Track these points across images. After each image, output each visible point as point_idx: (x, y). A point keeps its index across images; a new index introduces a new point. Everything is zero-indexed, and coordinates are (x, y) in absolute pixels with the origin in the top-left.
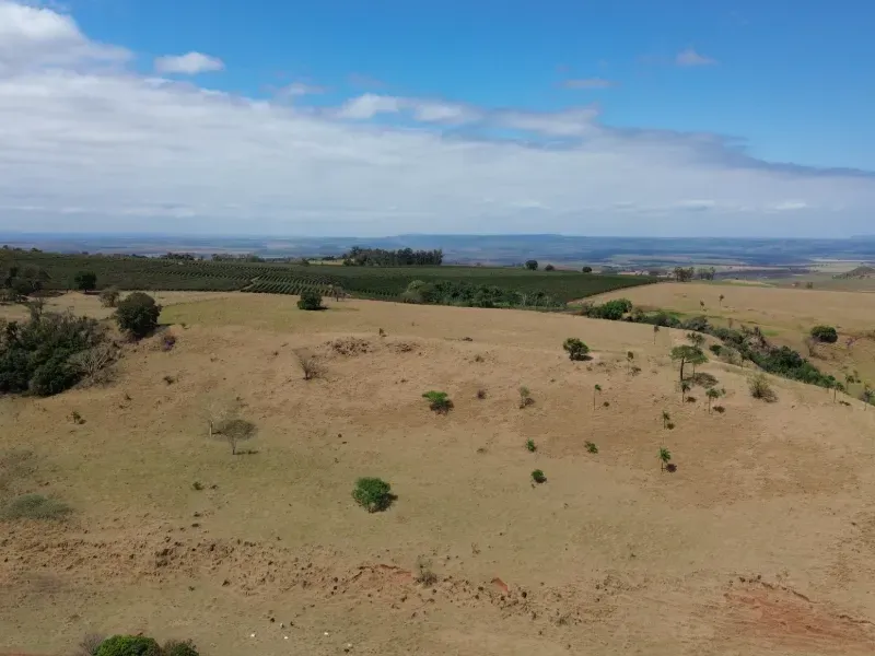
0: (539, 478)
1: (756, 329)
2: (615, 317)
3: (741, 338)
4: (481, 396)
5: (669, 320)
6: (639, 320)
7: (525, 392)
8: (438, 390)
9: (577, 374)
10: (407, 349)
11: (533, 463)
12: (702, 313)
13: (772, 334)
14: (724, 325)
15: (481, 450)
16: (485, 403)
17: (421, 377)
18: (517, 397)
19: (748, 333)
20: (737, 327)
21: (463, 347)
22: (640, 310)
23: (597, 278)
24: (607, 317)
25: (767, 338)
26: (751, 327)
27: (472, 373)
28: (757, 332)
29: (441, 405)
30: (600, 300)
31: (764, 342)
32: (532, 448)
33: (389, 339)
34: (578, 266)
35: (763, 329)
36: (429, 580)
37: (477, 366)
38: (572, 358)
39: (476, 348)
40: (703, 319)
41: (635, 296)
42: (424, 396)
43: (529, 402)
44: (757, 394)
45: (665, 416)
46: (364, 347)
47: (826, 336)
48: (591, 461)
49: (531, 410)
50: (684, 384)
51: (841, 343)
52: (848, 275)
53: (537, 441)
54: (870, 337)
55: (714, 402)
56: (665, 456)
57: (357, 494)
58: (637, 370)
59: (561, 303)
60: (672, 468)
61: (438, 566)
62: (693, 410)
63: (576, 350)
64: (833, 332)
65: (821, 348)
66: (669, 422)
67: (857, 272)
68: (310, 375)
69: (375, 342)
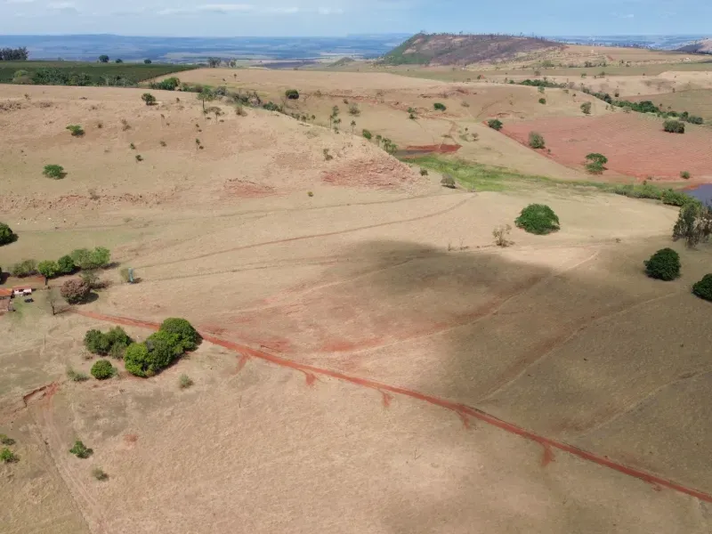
0: (139, 158)
1: (255, 93)
2: (171, 89)
3: (247, 99)
4: (100, 126)
5: (204, 90)
6: (185, 90)
7: (124, 122)
8: (74, 125)
10: (47, 105)
11: (135, 153)
12: (223, 85)
13: (264, 96)
14: (236, 92)
16: (103, 129)
17: (61, 120)
18: (121, 125)
19: (251, 96)
20: (243, 93)
21: (84, 102)
22: (185, 84)
23: (155, 66)
24: (165, 88)
25: (261, 98)
26: (252, 92)
27: (93, 116)
28: (255, 95)
29: (78, 133)
30: (160, 80)
31: (259, 101)
32: (133, 147)
33: (34, 100)
34: (142, 61)
35: (259, 93)
36: (96, 198)
37: (94, 113)
38: (147, 104)
39: (91, 102)
40: (224, 89)
41: (183, 77)
42: (68, 128)
43: (128, 127)
44: (239, 113)
45: (197, 126)
46: (19, 106)
47: (293, 95)
48: (164, 150)
49: (129, 131)
50: (205, 112)
51: (301, 99)
52: (335, 64)
53: (135, 144)
54: (315, 94)
55: (220, 118)
56: (198, 142)
57: (45, 173)
58: (182, 108)
59: (133, 83)
60: (201, 148)
61: (98, 192)
62: (210, 122)
63: (150, 100)
64: (296, 92)
65: (290, 102)
66: (199, 129)
67: (342, 62)
69: (23, 102)
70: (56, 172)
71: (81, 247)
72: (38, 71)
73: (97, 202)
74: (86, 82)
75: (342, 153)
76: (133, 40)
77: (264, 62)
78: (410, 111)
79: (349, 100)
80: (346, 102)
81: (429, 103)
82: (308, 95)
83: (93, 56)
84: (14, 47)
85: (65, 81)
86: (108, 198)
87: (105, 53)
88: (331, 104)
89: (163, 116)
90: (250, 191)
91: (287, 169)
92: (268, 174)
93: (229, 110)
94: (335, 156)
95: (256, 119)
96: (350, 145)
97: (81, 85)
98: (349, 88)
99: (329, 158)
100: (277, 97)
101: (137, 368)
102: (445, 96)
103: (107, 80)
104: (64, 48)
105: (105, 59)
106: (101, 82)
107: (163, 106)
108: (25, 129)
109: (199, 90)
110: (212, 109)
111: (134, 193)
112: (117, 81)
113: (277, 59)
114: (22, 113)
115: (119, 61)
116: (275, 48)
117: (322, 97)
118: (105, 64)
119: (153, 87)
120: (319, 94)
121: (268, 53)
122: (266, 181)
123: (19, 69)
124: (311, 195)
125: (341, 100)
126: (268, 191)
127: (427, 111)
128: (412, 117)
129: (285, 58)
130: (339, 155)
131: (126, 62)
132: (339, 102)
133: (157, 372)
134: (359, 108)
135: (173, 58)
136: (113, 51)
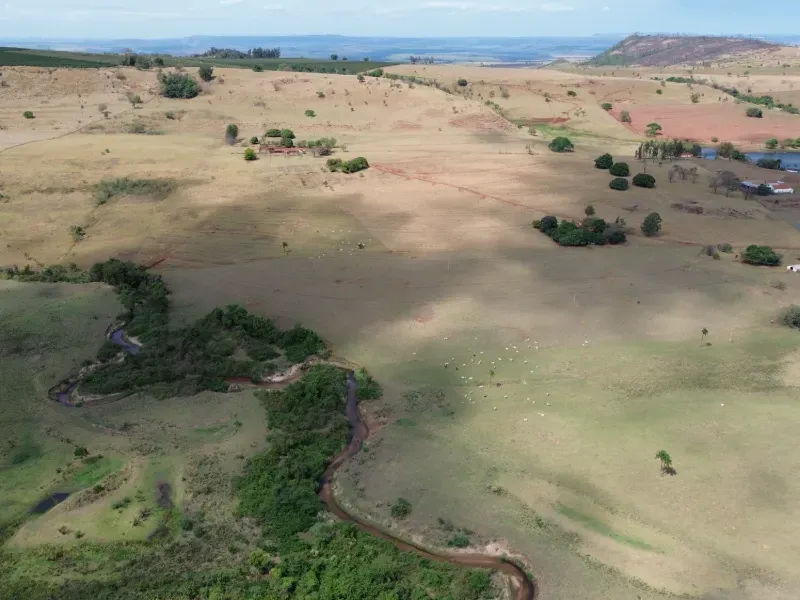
0: (353, 110)
4: (333, 93)
8: (319, 92)
11: (350, 107)
15: (336, 106)
16: (335, 95)
17: (313, 89)
18: (345, 93)
27: (330, 87)
29: (322, 96)
32: (350, 104)
33: (299, 78)
39: (328, 80)
43: (347, 94)
44: (410, 87)
46: (292, 81)
47: (463, 83)
49: (349, 96)
51: (468, 86)
55: (399, 90)
57: (306, 114)
58: (379, 85)
60: (386, 105)
61: (331, 123)
62: (393, 92)
64: (465, 81)
65: (460, 88)
66: (387, 95)
68: (277, 89)
69: (294, 79)
70: (311, 114)
74: (323, 71)
78: (546, 95)
81: (564, 91)
82: (474, 84)
86: (336, 127)
88: (490, 90)
91: (431, 117)
92: (420, 119)
94: (459, 112)
96: (470, 106)
99: (456, 112)
100: (450, 84)
102: (578, 86)
105: (335, 57)
106: (332, 71)
112: (343, 71)
122: (418, 123)
124: (440, 130)
126: (417, 127)
127: (561, 96)
128: (547, 100)
130: (462, 111)
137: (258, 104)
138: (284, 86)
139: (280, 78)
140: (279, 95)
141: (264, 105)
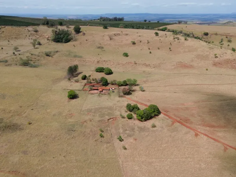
0: (150, 53)
1: (192, 33)
2: (164, 31)
3: (189, 35)
4: (141, 42)
5: (175, 31)
6: (169, 31)
7: (148, 41)
8: (133, 41)
9: (157, 38)
10: (127, 35)
11: (149, 51)
14: (186, 32)
15: (141, 50)
16: (141, 43)
17: (130, 39)
18: (147, 42)
19: (191, 34)
20: (188, 33)
21: (137, 34)
22: (169, 29)
23: (160, 23)
24: (162, 31)
25: (194, 35)
26: (191, 33)
27: (139, 38)
29: (134, 43)
30: (161, 28)
31: (193, 36)
32: (149, 49)
33: (123, 33)
34: (156, 21)
35: (194, 33)
37: (139, 37)
38: (156, 35)
39: (139, 34)
40: (182, 31)
41: (169, 27)
42: (131, 42)
43: (148, 43)
44: (185, 40)
45: (171, 43)
46: (119, 34)
47: (206, 34)
48: (159, 50)
49: (149, 44)
50: (174, 39)
51: (209, 36)
52: (225, 23)
53: (150, 48)
54: (215, 34)
55: (179, 41)
56: (170, 48)
57: (123, 55)
58: (167, 37)
59: (153, 28)
60: (171, 50)
61: (137, 62)
62: (175, 42)
63: (157, 34)
64: (208, 33)
65: (205, 37)
66: (171, 44)
67: (228, 23)
68: (111, 39)
69: (121, 34)
70: (126, 55)
71: (129, 78)
72: (126, 24)
73: (136, 65)
75: (222, 56)
76: (155, 15)
77: (197, 22)
79: (228, 37)
80: (227, 37)
82: (212, 34)
83: (142, 20)
84: (121, 17)
85: (133, 27)
86: (139, 64)
87: (145, 19)
88: (221, 38)
89: (160, 39)
90: (185, 66)
91: (200, 60)
92: (192, 61)
93: (182, 38)
94: (219, 57)
95: (191, 42)
96: (226, 53)
97: (137, 29)
98: (229, 32)
99: (216, 57)
100: (200, 35)
101: (140, 118)
103: (145, 27)
104: (135, 17)
106: (143, 28)
107: (161, 36)
108: (120, 41)
109: (173, 31)
110: (177, 38)
111: (147, 63)
112: (148, 28)
113: (202, 21)
114: (120, 36)
115: (149, 21)
116: (203, 17)
117: (217, 35)
118: (145, 22)
119: (159, 30)
120: (216, 34)
121: (199, 19)
122: (191, 64)
123: (121, 23)
124: (207, 70)
125: (225, 37)
126: (191, 67)
129: (206, 21)
130: (221, 57)
131: (152, 22)
132: (224, 37)
133: (145, 120)
134: (232, 40)
135: (167, 20)
136: (148, 18)
137: (99, 48)
138: (115, 37)
139: (114, 33)
140: (112, 42)
141: (102, 48)
